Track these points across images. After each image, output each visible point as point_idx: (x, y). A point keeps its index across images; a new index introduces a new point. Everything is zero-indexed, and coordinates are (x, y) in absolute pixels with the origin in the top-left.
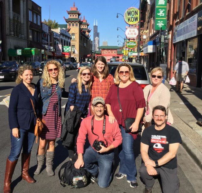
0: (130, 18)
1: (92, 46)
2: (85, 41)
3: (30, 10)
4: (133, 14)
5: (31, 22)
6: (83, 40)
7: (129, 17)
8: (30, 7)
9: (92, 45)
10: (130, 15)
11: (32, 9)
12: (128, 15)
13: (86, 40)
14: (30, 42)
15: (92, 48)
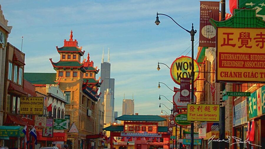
0: (181, 73)
1: (103, 116)
2: (90, 105)
3: (10, 62)
4: (186, 68)
5: (10, 81)
6: (86, 104)
7: (179, 72)
8: (11, 58)
9: (103, 113)
10: (181, 70)
11: (13, 60)
12: (178, 70)
13: (93, 103)
14: (6, 115)
15: (103, 119)
